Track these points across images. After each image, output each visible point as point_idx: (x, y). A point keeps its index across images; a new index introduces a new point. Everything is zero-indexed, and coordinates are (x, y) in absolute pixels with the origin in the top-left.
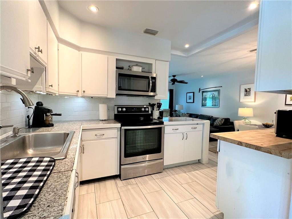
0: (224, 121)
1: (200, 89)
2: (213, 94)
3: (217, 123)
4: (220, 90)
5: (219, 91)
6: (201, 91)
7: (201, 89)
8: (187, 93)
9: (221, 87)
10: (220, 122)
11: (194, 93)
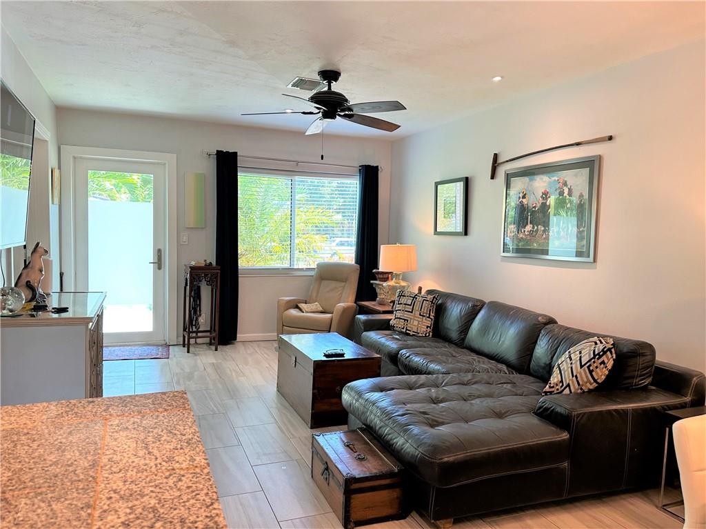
0: (610, 364)
1: (496, 156)
2: (565, 184)
3: (568, 378)
4: (600, 157)
5: (592, 166)
6: (501, 172)
7: (500, 160)
8: (437, 184)
9: (610, 138)
10: (583, 375)
11: (467, 181)
